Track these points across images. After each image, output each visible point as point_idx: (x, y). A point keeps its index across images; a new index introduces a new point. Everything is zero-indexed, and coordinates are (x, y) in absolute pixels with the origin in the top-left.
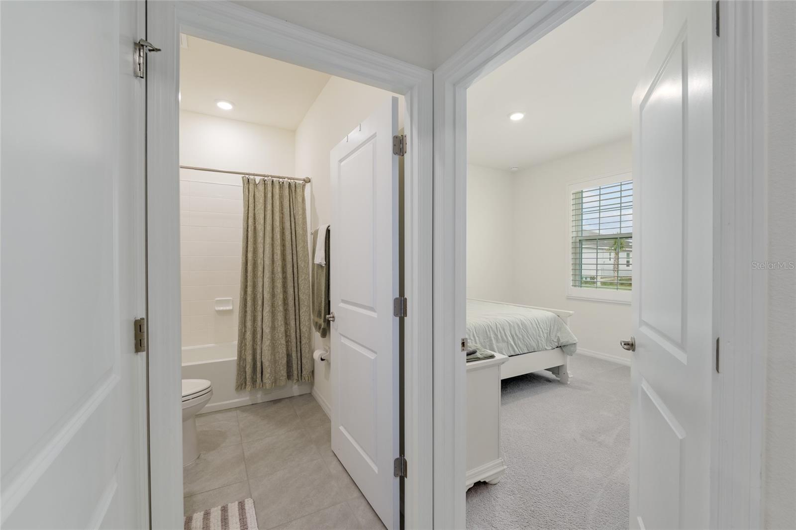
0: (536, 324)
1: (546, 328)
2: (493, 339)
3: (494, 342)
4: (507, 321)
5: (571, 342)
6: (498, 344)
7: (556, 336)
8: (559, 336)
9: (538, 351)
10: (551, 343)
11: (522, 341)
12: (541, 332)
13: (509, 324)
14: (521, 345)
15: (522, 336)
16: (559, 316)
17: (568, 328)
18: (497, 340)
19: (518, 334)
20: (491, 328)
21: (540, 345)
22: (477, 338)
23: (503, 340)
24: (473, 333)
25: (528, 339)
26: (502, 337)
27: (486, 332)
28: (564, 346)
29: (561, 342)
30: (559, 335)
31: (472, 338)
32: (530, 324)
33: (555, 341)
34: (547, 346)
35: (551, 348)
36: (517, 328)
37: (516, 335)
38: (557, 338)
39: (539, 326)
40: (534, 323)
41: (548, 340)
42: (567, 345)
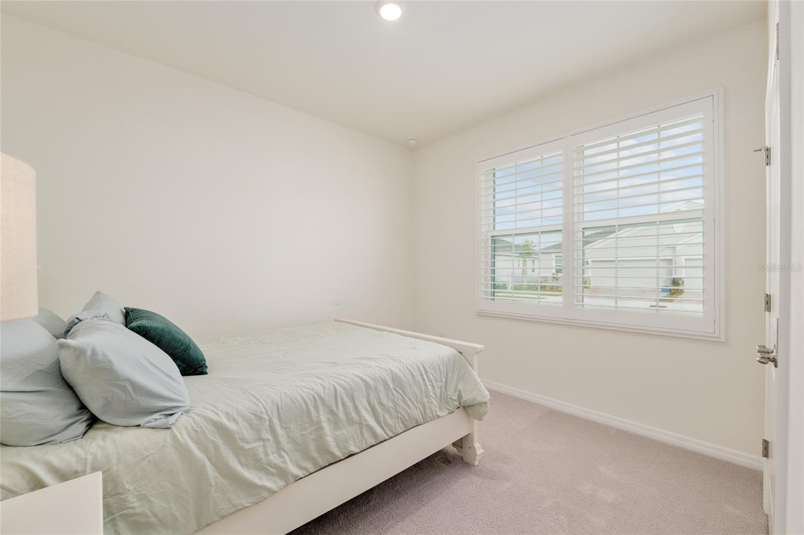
0: (422, 375)
1: (439, 379)
2: (325, 425)
3: (326, 427)
4: (361, 378)
5: (479, 399)
6: (336, 433)
7: (456, 390)
8: (461, 389)
9: (425, 423)
10: (447, 403)
11: (392, 411)
12: (430, 387)
13: (365, 382)
14: (390, 422)
15: (394, 402)
16: (461, 353)
17: (475, 373)
18: (335, 422)
19: (385, 401)
20: (322, 399)
21: (428, 411)
22: (280, 431)
23: (350, 421)
24: (271, 421)
25: (405, 406)
26: (347, 414)
27: (309, 412)
28: (469, 406)
29: (465, 399)
30: (460, 387)
31: (268, 436)
32: (409, 377)
33: (454, 398)
34: (440, 409)
35: (447, 411)
36: (381, 389)
37: (380, 403)
38: (457, 393)
39: (427, 376)
40: (417, 374)
41: (444, 400)
42: (473, 405)
